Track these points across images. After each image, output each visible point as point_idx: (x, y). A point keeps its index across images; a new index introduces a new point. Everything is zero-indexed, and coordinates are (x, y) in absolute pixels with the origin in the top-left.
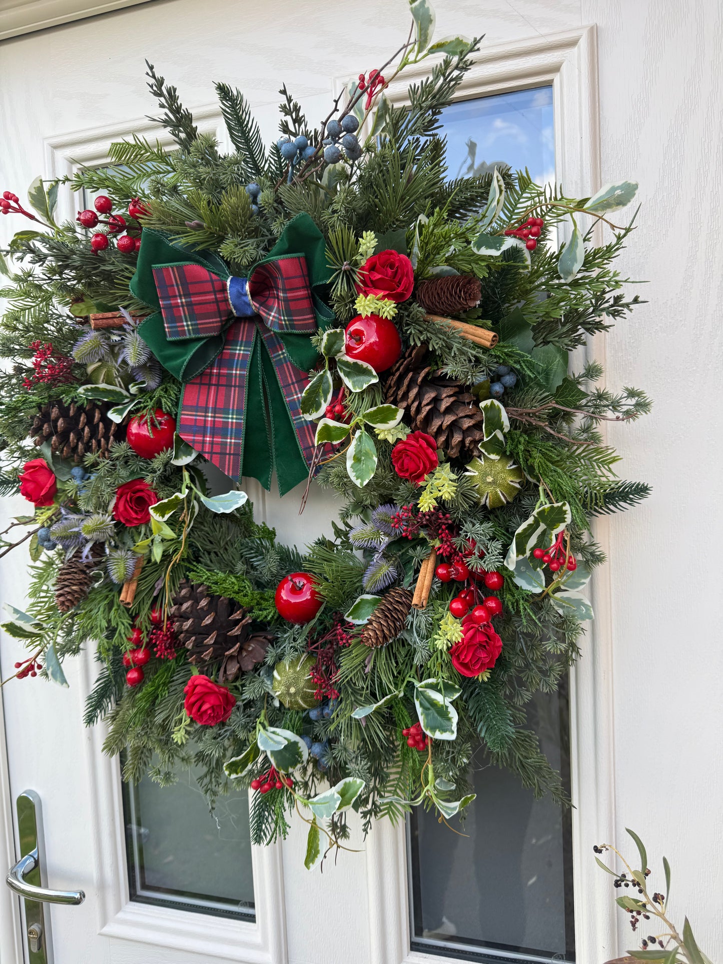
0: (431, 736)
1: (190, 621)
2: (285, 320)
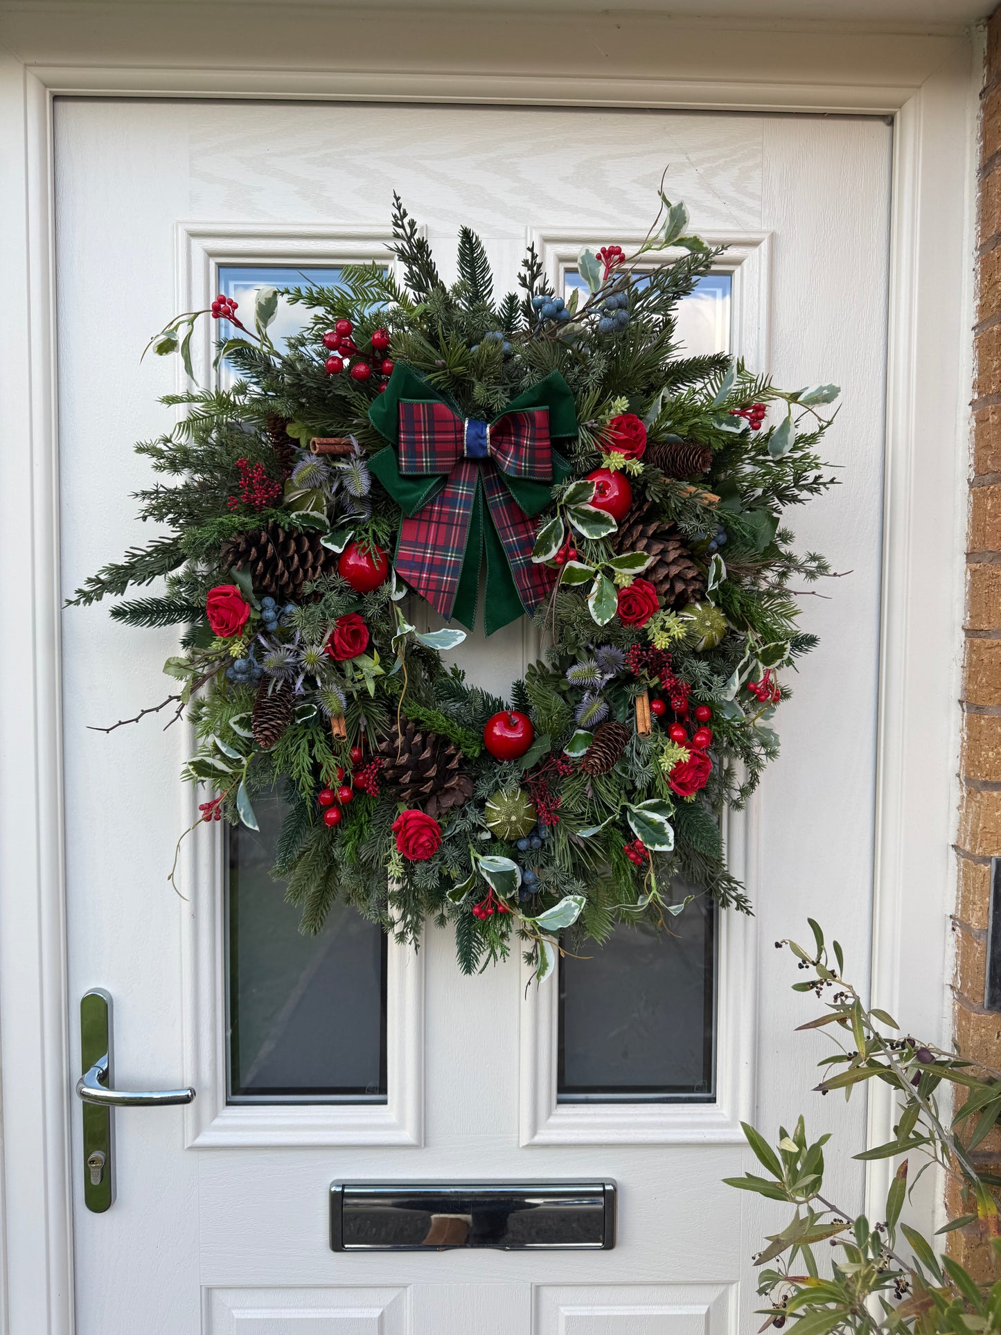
0: (652, 849)
1: (407, 756)
2: (525, 466)
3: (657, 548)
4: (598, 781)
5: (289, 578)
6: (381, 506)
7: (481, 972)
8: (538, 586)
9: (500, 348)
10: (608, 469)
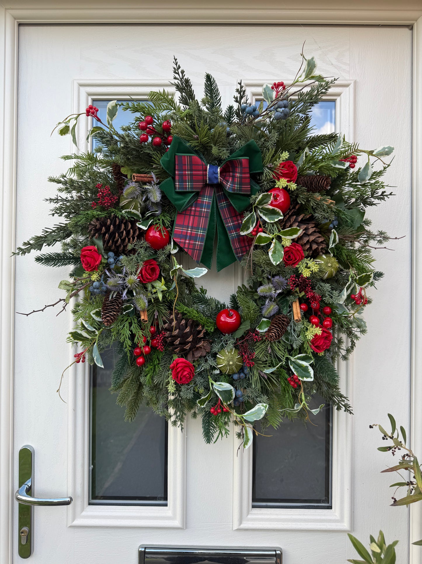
0: (302, 380)
2: (237, 187)
3: (304, 227)
4: (274, 345)
5: (121, 242)
6: (166, 208)
8: (243, 247)
9: (225, 129)
10: (278, 188)
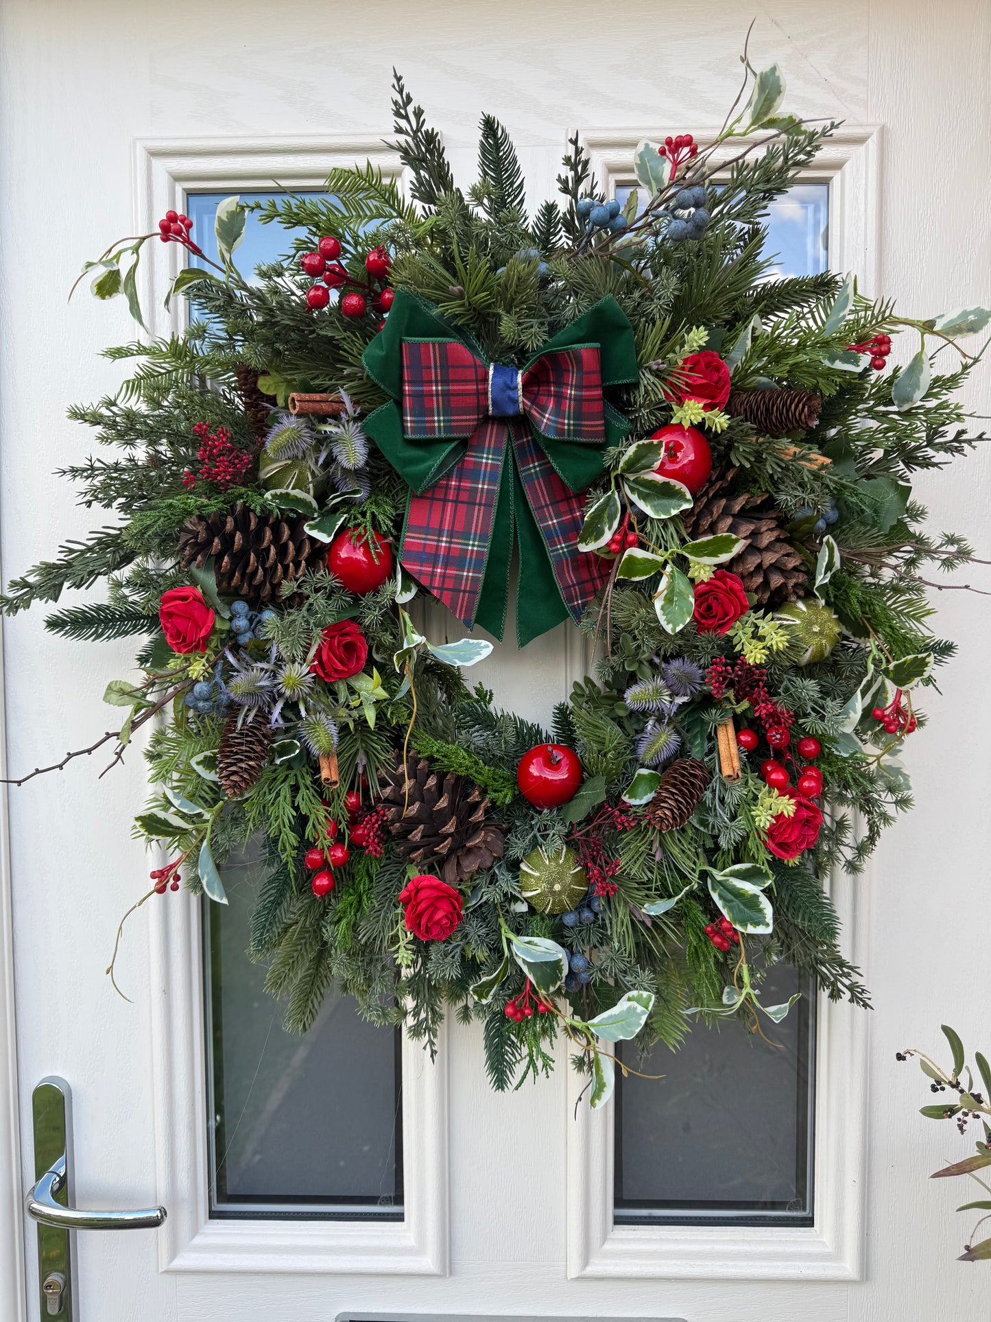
0: (743, 931)
1: (417, 805)
2: (569, 425)
3: (747, 528)
4: (669, 839)
5: (265, 575)
6: (383, 482)
7: (517, 1089)
8: (587, 581)
9: (535, 267)
10: (680, 425)
